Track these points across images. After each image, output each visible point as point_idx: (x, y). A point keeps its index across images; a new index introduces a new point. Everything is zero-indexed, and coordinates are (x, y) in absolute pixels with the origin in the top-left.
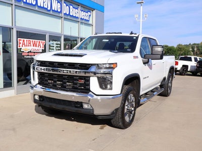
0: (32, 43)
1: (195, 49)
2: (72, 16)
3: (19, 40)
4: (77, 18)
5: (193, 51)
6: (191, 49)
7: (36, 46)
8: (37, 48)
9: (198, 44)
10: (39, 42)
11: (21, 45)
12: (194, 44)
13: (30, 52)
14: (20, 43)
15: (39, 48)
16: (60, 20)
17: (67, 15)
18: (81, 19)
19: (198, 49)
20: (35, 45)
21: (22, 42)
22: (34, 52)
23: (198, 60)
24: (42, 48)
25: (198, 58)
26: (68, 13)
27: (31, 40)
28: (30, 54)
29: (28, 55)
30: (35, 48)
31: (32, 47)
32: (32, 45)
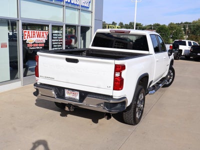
0: (36, 34)
1: (187, 28)
2: (73, 4)
3: (25, 32)
4: (78, 5)
5: (185, 30)
6: (183, 29)
7: (40, 37)
8: (40, 39)
9: (190, 23)
10: (43, 32)
11: (26, 37)
12: (186, 23)
13: (35, 43)
14: (25, 35)
16: (62, 9)
17: (69, 3)
18: (82, 6)
19: (190, 28)
20: (39, 36)
21: (27, 34)
22: (38, 43)
23: (193, 44)
24: (45, 39)
25: (192, 42)
26: (69, 1)
27: (35, 31)
28: (34, 45)
29: (33, 47)
30: (39, 39)
31: (36, 38)
32: (36, 36)
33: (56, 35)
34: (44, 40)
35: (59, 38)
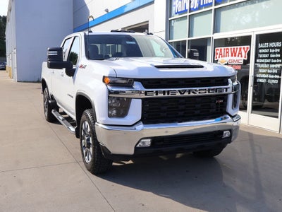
0: (230, 52)
3: (217, 50)
7: (235, 56)
8: (236, 58)
14: (217, 54)
15: (240, 58)
20: (234, 54)
21: (219, 52)
22: (233, 65)
24: (243, 58)
27: (229, 48)
30: (234, 58)
31: (230, 58)
32: (230, 54)
33: (264, 51)
34: (241, 60)
35: (271, 56)
